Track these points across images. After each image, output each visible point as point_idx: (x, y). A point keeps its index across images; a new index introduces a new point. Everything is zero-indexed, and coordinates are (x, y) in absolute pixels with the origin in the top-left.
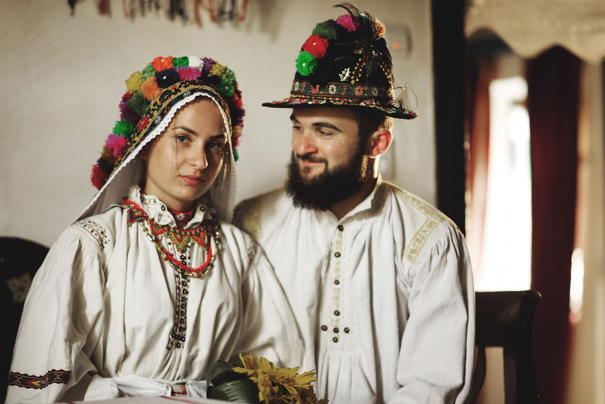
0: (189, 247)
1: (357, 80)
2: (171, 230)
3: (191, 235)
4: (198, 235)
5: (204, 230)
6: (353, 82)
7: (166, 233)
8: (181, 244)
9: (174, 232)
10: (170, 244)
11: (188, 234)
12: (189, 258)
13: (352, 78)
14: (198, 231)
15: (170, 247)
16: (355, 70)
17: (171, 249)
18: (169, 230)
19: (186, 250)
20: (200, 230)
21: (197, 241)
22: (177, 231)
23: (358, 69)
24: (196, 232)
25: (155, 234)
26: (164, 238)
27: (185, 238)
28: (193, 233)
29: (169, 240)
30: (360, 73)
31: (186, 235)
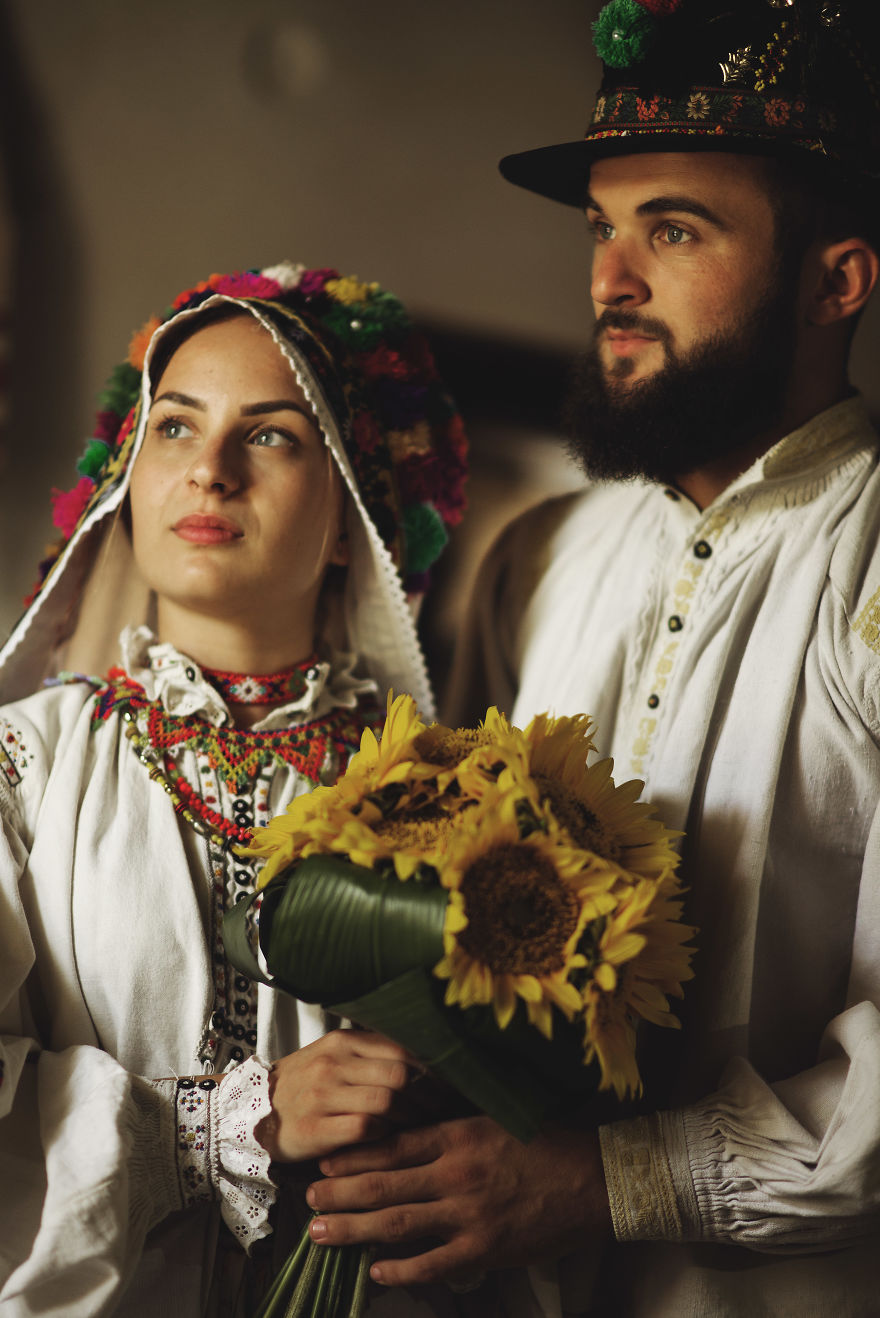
0: (268, 779)
1: (774, 80)
2: (214, 732)
3: (277, 746)
4: (303, 748)
5: (325, 734)
6: (759, 86)
7: (194, 741)
8: (238, 768)
9: (222, 738)
10: (206, 770)
11: (268, 742)
12: (265, 807)
13: (757, 73)
14: (302, 737)
15: (206, 778)
16: (766, 52)
17: (209, 784)
18: (205, 732)
19: (254, 786)
20: (310, 736)
21: (295, 762)
22: (232, 736)
23: (776, 50)
24: (293, 738)
25: (161, 744)
26: (188, 756)
27: (255, 756)
28: (285, 740)
29: (204, 761)
30: (782, 59)
31: (259, 745)
